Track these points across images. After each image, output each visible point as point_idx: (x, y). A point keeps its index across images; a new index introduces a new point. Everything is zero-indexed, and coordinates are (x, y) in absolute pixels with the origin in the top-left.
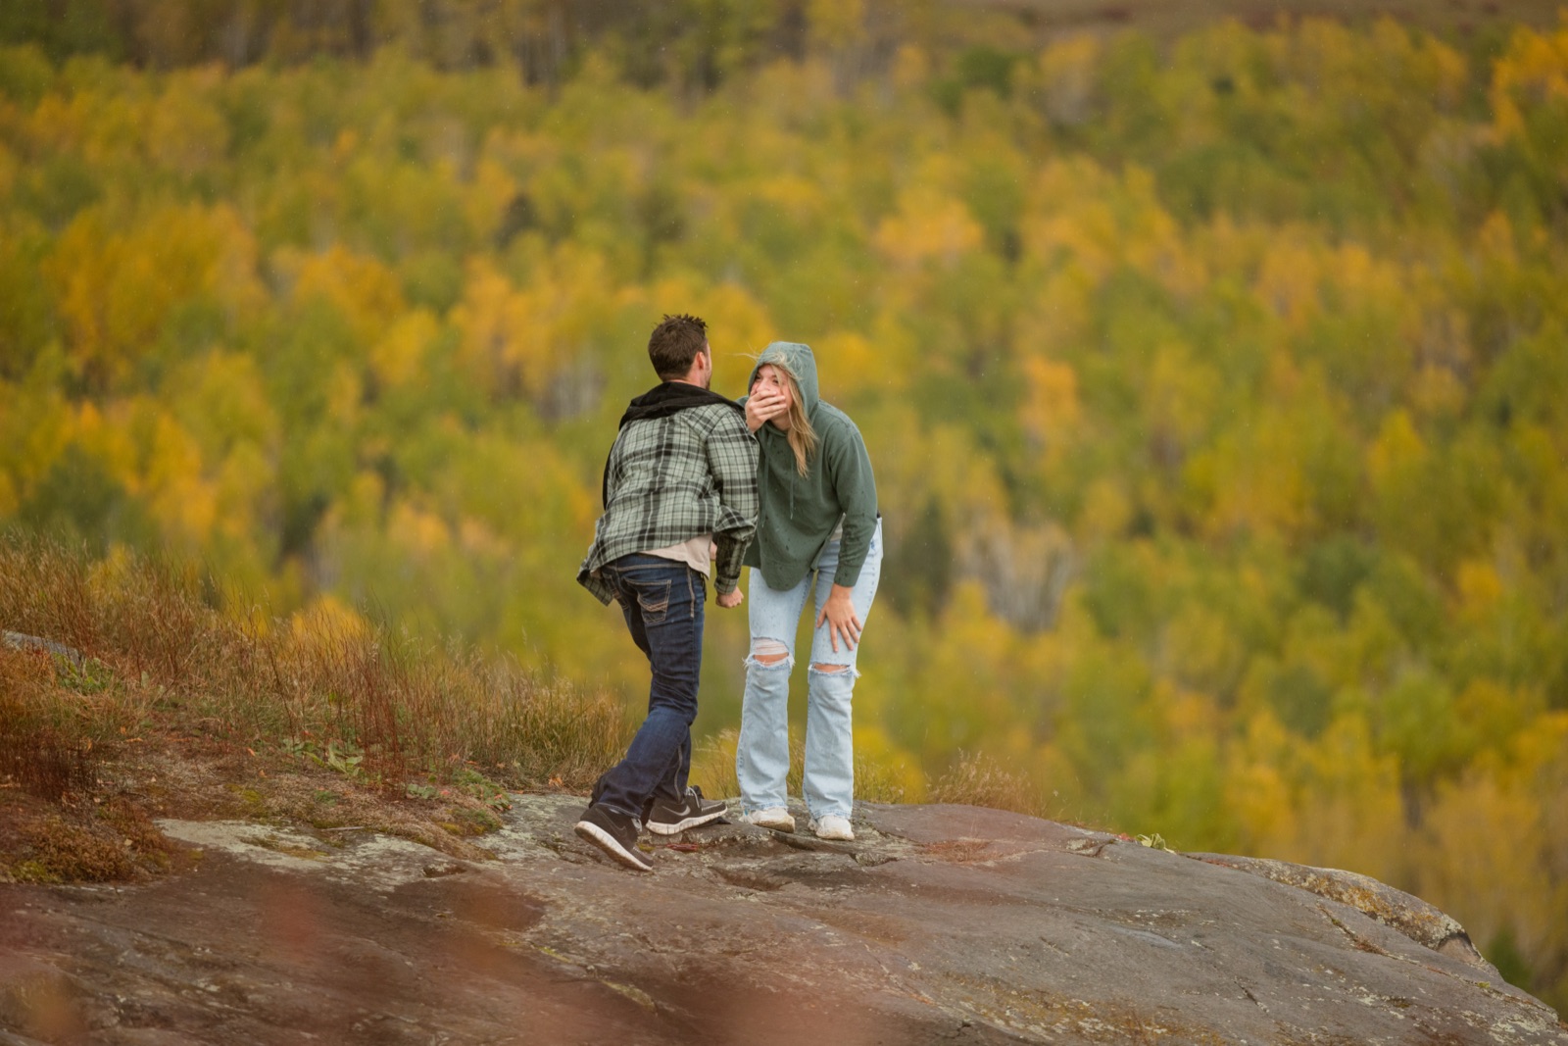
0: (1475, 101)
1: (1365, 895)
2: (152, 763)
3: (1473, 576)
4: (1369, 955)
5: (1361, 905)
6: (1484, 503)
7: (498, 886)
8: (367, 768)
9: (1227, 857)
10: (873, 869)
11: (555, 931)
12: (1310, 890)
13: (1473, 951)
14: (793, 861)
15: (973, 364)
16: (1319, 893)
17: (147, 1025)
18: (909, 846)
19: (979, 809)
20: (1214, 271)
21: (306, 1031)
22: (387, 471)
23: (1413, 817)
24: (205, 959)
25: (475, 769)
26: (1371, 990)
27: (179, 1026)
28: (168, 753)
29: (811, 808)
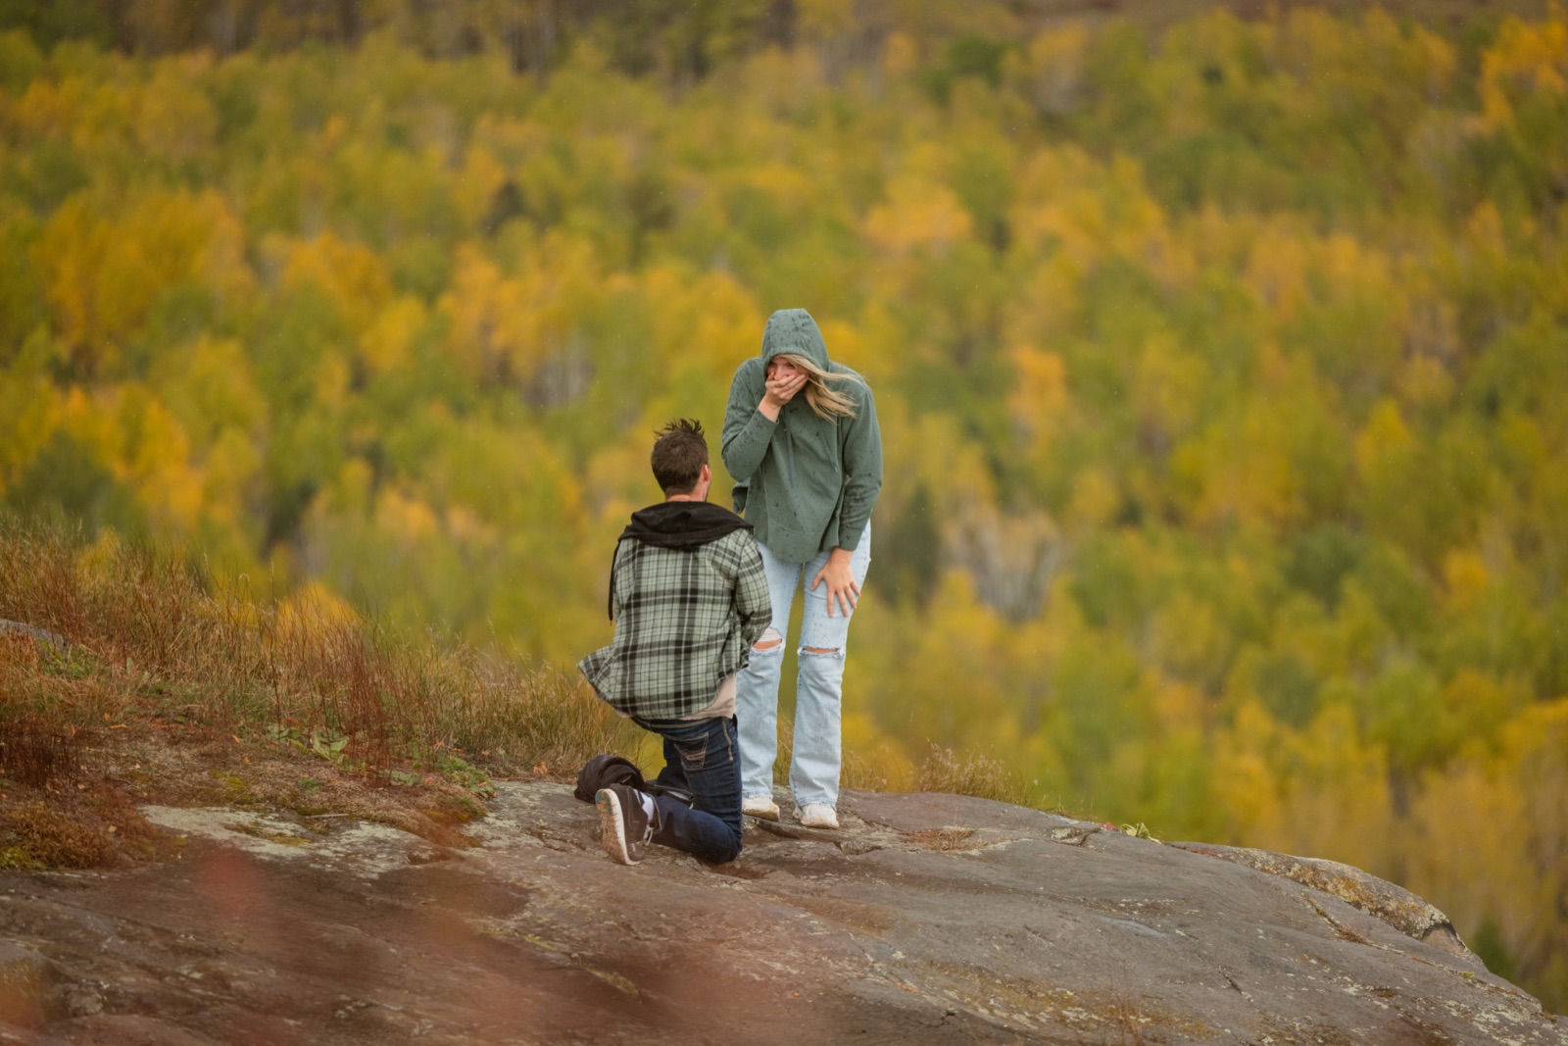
0: (1464, 91)
1: (1350, 884)
2: (136, 749)
3: (1460, 566)
4: (1354, 944)
5: (1345, 894)
6: (1472, 493)
7: (483, 873)
8: (351, 754)
9: (1211, 847)
10: (858, 857)
11: (540, 918)
12: (1295, 879)
13: (1458, 941)
14: (778, 849)
15: (962, 352)
16: (1304, 883)
17: (130, 1012)
18: (894, 835)
19: (964, 798)
20: (1202, 260)
21: (291, 1018)
22: (375, 458)
23: (1400, 805)
24: (189, 946)
25: (459, 757)
26: (1355, 981)
27: (163, 1012)
28: (153, 740)
29: (796, 795)
